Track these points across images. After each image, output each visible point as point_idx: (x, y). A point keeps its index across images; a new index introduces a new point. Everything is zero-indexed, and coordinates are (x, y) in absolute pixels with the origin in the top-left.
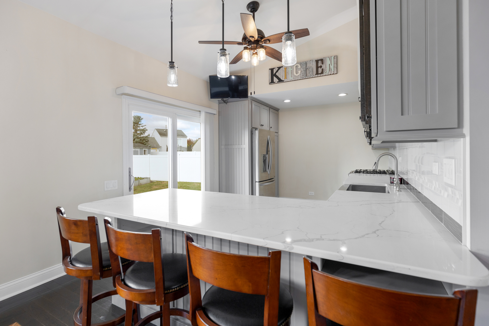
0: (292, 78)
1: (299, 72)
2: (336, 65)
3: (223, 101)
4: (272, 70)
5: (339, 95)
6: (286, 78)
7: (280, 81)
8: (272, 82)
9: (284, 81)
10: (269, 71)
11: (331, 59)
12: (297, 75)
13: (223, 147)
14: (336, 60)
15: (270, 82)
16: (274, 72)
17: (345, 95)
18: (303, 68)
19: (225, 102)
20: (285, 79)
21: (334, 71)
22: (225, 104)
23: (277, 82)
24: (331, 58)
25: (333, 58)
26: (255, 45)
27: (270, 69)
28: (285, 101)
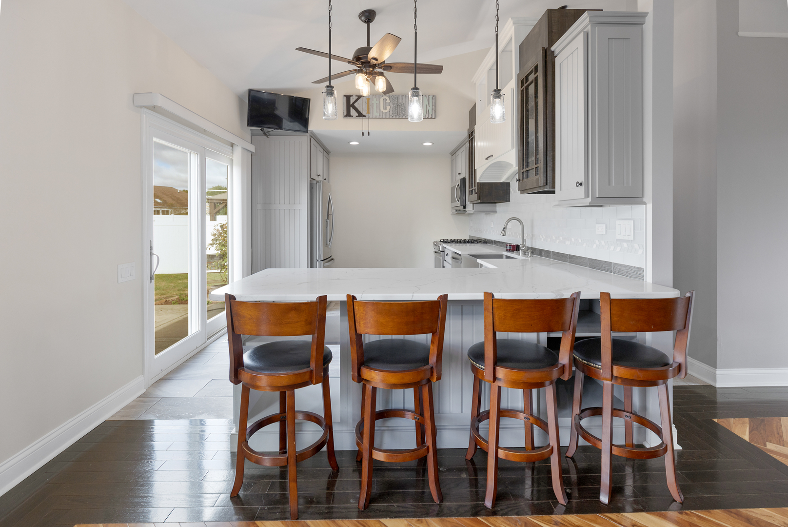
0: (378, 115)
1: (388, 108)
2: (434, 107)
3: (262, 132)
4: (348, 98)
5: (424, 144)
6: (369, 113)
7: (360, 115)
8: (348, 115)
9: (366, 116)
10: (343, 98)
11: (429, 99)
12: (385, 111)
13: (259, 207)
14: (434, 101)
15: (345, 115)
16: (352, 101)
17: (431, 144)
18: (394, 104)
19: (265, 134)
20: (367, 113)
21: (432, 115)
22: (265, 137)
23: (356, 116)
24: (429, 97)
25: (431, 97)
26: (371, 69)
27: (344, 96)
28: (351, 143)
